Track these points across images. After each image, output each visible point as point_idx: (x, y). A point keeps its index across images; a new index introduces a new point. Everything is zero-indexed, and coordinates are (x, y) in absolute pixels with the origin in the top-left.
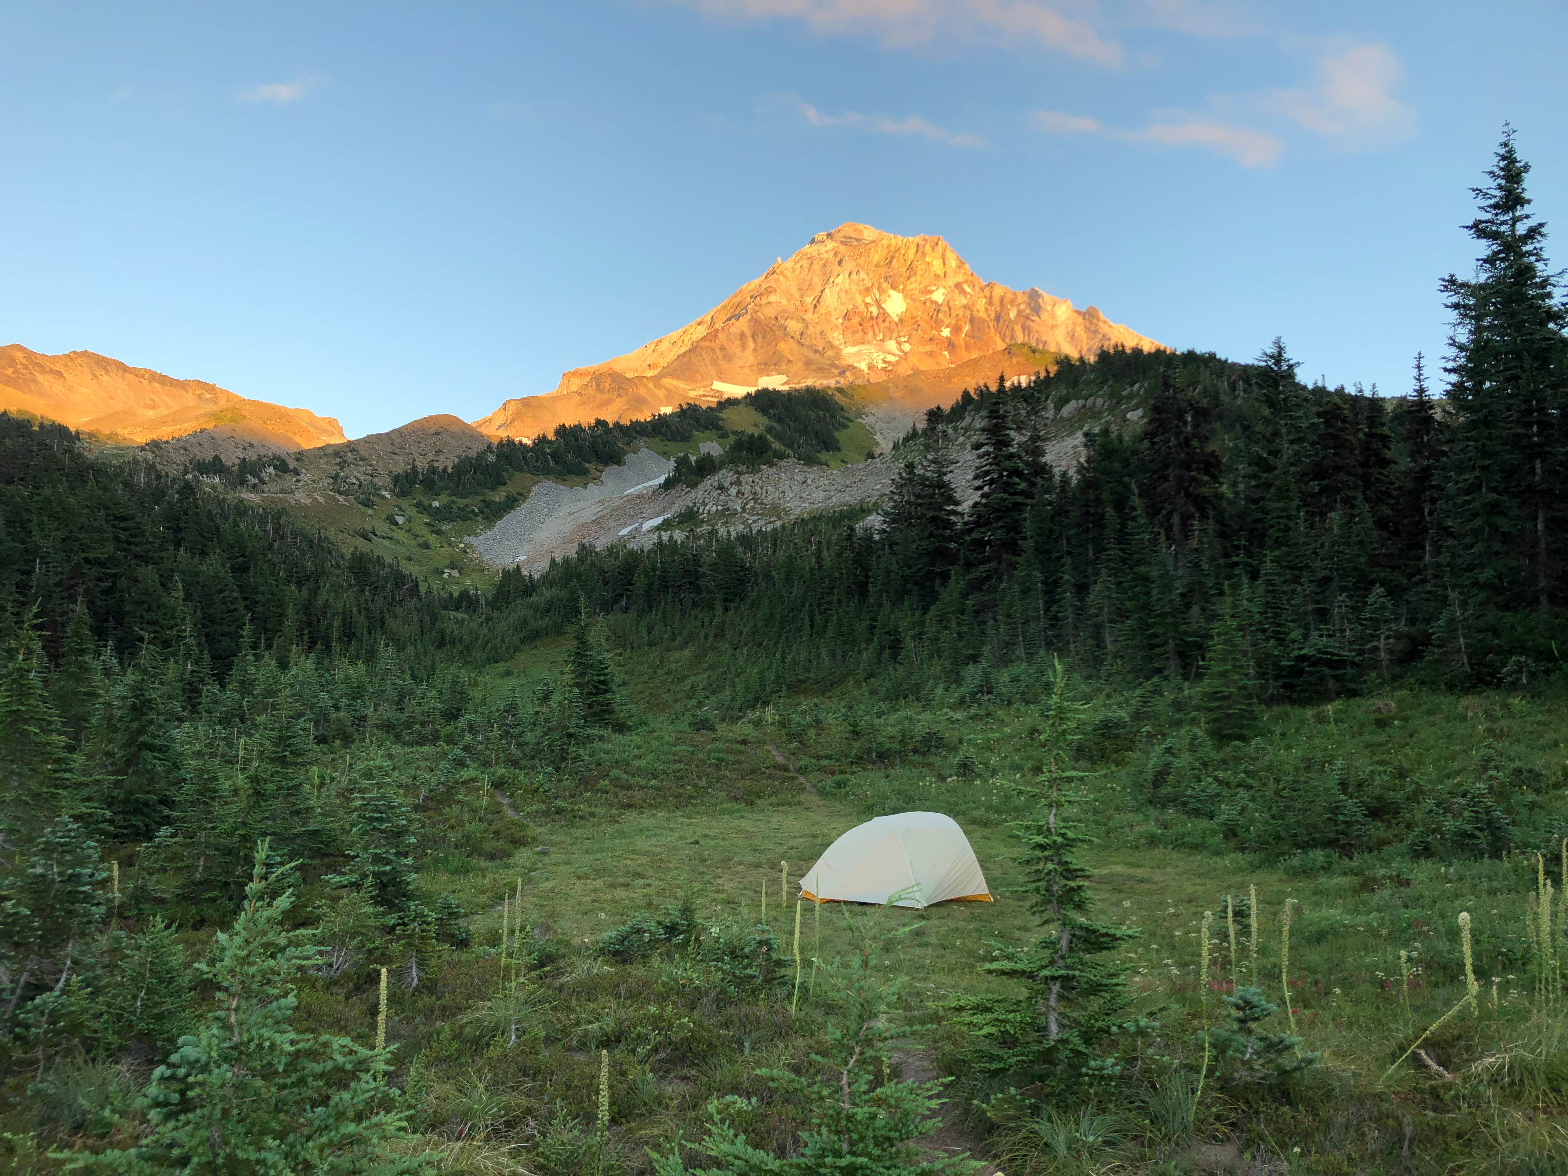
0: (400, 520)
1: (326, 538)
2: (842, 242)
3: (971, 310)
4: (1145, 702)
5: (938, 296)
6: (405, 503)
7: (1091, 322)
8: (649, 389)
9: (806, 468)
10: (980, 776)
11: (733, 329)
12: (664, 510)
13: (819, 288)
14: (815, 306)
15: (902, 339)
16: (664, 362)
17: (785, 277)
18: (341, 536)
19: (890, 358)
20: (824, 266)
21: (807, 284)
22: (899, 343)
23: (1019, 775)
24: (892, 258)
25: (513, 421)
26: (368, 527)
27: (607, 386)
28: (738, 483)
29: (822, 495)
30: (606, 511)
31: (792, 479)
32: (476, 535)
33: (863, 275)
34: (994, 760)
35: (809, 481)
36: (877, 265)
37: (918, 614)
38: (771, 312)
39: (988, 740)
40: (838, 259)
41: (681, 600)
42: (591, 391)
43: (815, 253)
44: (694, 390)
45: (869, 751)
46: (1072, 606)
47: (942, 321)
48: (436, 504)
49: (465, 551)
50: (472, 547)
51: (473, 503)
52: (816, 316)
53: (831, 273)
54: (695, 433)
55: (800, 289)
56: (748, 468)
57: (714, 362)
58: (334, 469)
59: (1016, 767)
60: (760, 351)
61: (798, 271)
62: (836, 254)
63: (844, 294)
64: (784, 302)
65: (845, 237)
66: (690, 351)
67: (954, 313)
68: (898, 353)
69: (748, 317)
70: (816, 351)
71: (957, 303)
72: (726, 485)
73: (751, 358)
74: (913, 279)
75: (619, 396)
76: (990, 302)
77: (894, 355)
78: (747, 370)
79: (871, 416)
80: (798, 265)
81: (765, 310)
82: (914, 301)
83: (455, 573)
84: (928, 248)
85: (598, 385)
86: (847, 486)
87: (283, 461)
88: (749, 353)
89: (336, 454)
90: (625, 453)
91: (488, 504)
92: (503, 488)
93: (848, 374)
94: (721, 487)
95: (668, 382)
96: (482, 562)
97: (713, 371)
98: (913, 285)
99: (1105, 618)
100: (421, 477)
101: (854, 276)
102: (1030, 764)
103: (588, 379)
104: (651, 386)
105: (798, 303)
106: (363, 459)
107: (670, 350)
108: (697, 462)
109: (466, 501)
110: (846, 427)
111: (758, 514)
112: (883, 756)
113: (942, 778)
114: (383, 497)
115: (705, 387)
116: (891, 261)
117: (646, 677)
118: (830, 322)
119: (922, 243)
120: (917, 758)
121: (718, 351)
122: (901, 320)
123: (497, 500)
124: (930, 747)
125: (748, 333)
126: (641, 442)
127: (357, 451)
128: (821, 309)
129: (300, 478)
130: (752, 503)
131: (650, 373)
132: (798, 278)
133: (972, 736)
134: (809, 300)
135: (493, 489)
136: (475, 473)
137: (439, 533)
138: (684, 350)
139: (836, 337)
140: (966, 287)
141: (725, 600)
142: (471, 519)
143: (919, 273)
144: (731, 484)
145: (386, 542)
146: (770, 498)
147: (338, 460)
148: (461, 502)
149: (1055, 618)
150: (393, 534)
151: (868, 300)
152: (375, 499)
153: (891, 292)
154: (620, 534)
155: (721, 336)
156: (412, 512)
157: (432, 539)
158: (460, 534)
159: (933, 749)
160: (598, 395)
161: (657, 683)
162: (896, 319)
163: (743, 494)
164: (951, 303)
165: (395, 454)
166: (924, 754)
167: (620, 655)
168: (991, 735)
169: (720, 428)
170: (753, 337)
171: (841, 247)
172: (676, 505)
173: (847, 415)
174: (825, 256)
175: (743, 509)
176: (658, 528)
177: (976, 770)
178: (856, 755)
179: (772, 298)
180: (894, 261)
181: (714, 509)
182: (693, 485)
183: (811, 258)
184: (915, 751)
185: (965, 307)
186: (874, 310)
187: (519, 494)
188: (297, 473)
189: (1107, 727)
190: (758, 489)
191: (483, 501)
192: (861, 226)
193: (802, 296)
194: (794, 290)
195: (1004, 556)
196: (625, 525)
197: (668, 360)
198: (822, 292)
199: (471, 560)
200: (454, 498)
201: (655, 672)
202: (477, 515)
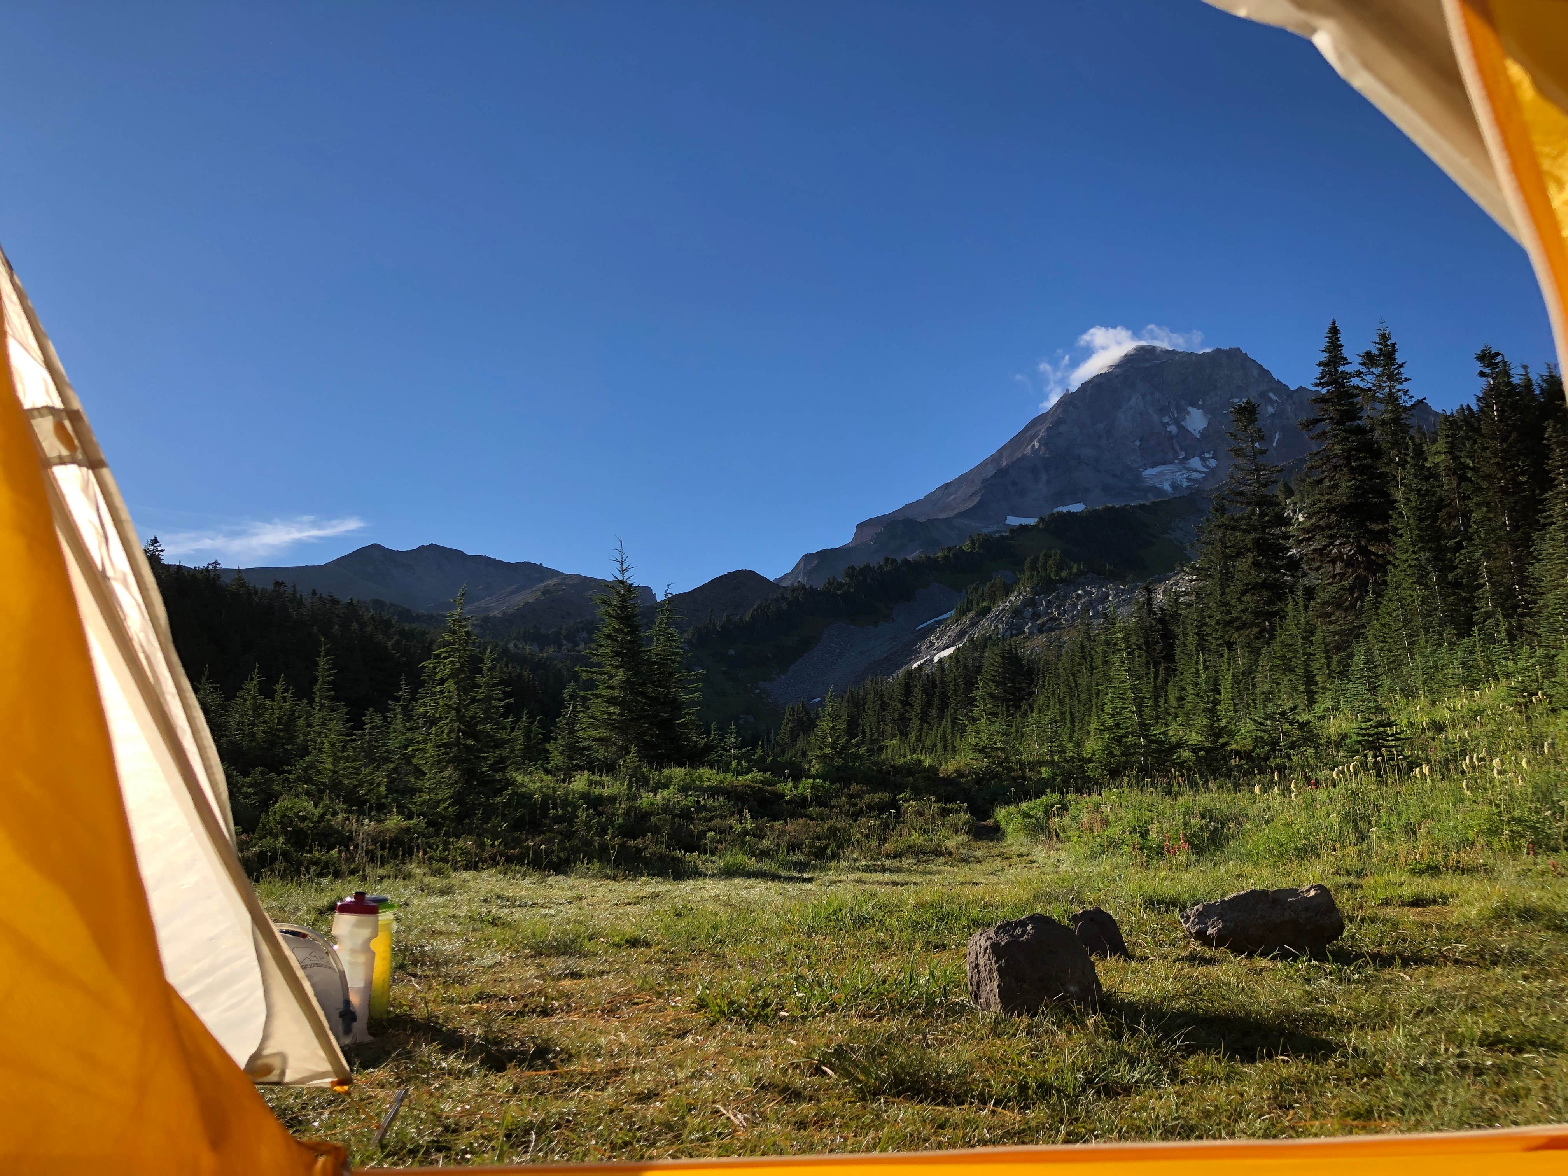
2: (1132, 366)
3: (1281, 418)
6: (703, 653)
12: (955, 640)
13: (1112, 413)
14: (1109, 431)
15: (1207, 456)
17: (1075, 406)
19: (1195, 475)
20: (1115, 391)
22: (1204, 460)
25: (810, 574)
28: (1033, 604)
30: (896, 648)
31: (1092, 595)
32: (771, 680)
33: (1158, 395)
40: (1129, 383)
42: (885, 538)
44: (986, 527)
49: (760, 697)
50: (767, 692)
51: (767, 649)
52: (1110, 441)
53: (1123, 397)
54: (991, 564)
55: (1092, 417)
57: (1006, 498)
60: (1055, 480)
61: (1088, 399)
62: (1126, 378)
63: (1139, 416)
64: (1076, 431)
68: (1204, 469)
70: (1114, 476)
72: (1020, 607)
73: (1045, 489)
74: (1212, 393)
75: (912, 540)
76: (1301, 408)
77: (1199, 472)
78: (1041, 502)
80: (1088, 394)
82: (1214, 413)
84: (1225, 361)
85: (891, 532)
88: (1042, 485)
90: (915, 589)
91: (782, 649)
92: (796, 633)
93: (1149, 494)
94: (1015, 611)
96: (776, 706)
97: (1006, 507)
98: (1214, 399)
100: (718, 629)
103: (881, 527)
104: (943, 527)
108: (989, 589)
109: (760, 647)
110: (1152, 544)
115: (997, 522)
118: (1126, 445)
121: (1010, 487)
122: (1204, 436)
123: (791, 644)
125: (1040, 466)
126: (932, 578)
128: (1116, 434)
130: (1049, 624)
131: (942, 516)
132: (1088, 406)
134: (1102, 426)
135: (786, 634)
136: (768, 620)
137: (735, 680)
139: (1134, 460)
140: (1271, 395)
142: (765, 665)
143: (1219, 386)
144: (1025, 606)
146: (1069, 617)
148: (756, 649)
151: (1166, 419)
153: (1190, 409)
154: (912, 668)
155: (1012, 471)
156: (710, 661)
157: (730, 686)
158: (755, 680)
160: (891, 541)
162: (1198, 436)
169: (1013, 556)
170: (1045, 469)
171: (1132, 370)
173: (1151, 532)
174: (1115, 381)
179: (1063, 428)
180: (1191, 378)
181: (1008, 633)
185: (1273, 415)
186: (1173, 429)
187: (812, 638)
190: (1054, 609)
191: (777, 646)
194: (1085, 418)
196: (917, 659)
199: (766, 705)
200: (749, 645)
202: (771, 661)
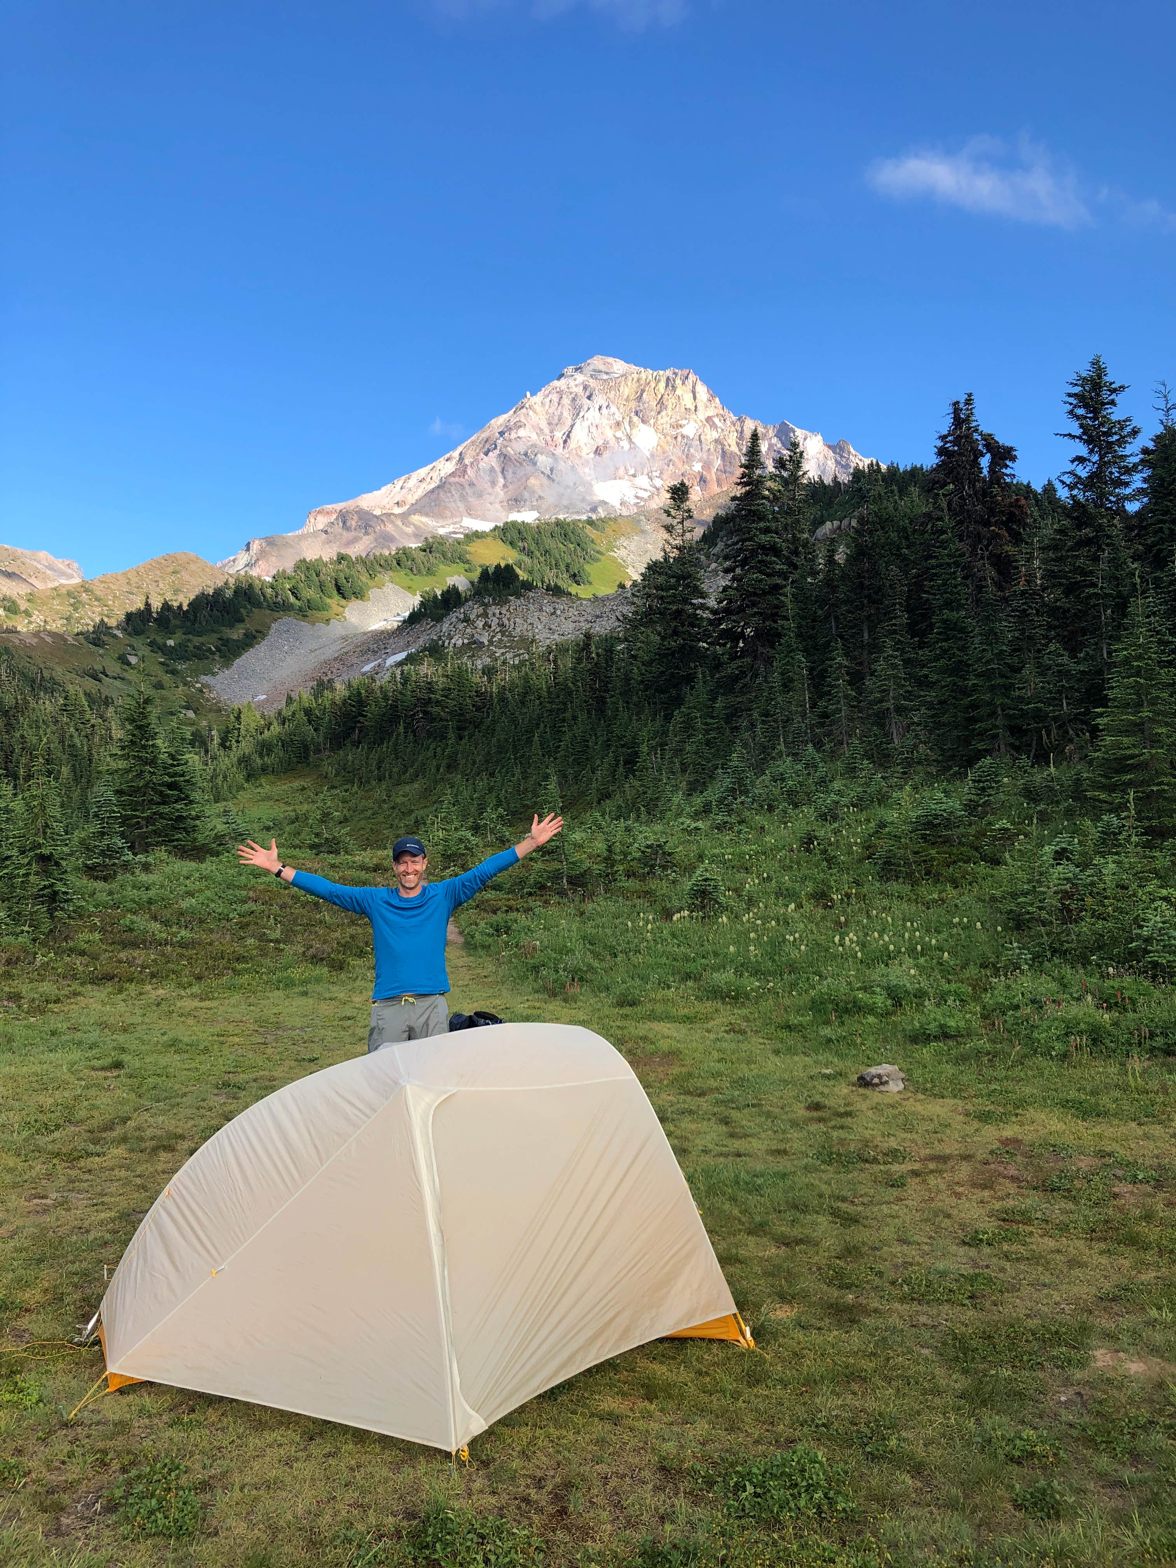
0: (133, 660)
1: (52, 678)
2: (591, 376)
3: (723, 445)
4: (983, 789)
5: (690, 430)
6: (137, 642)
7: (842, 456)
8: (397, 526)
9: (555, 599)
10: (726, 908)
11: (482, 465)
12: (408, 644)
13: (569, 422)
14: (565, 442)
15: (654, 474)
16: (412, 499)
17: (535, 412)
18: (69, 676)
19: (642, 494)
20: (574, 400)
21: (556, 418)
22: (651, 478)
23: (792, 906)
24: (643, 391)
25: (257, 560)
26: (98, 667)
27: (354, 523)
28: (485, 615)
29: (572, 626)
30: (348, 649)
31: (541, 610)
32: (214, 674)
33: (613, 409)
34: (751, 883)
35: (558, 612)
36: (627, 400)
37: (659, 722)
38: (520, 447)
39: (741, 855)
40: (588, 393)
41: (414, 731)
42: (338, 528)
43: (564, 387)
44: (443, 527)
45: (556, 876)
46: (846, 697)
47: (693, 456)
48: (171, 643)
49: (201, 691)
50: (207, 686)
51: (210, 641)
52: (566, 451)
53: (581, 407)
54: (442, 567)
55: (549, 424)
56: (494, 599)
57: (463, 498)
58: (67, 610)
59: (785, 894)
60: (511, 487)
61: (547, 404)
62: (585, 388)
63: (593, 429)
64: (534, 436)
65: (594, 370)
66: (438, 487)
67: (705, 448)
68: (650, 488)
69: (497, 452)
70: (567, 487)
71: (708, 437)
72: (472, 617)
73: (502, 493)
74: (664, 413)
75: (366, 533)
76: (741, 437)
77: (646, 490)
78: (498, 506)
79: (623, 549)
80: (548, 400)
81: (514, 444)
82: (665, 435)
83: (191, 714)
84: (678, 382)
85: (344, 523)
86: (597, 617)
87: (14, 602)
88: (498, 489)
89: (69, 594)
90: (369, 588)
91: (226, 642)
92: (242, 625)
93: (600, 510)
94: (466, 620)
95: (416, 518)
96: (219, 702)
97: (462, 507)
98: (664, 419)
99: (890, 704)
100: (155, 615)
101: (604, 411)
102: (810, 888)
103: (334, 516)
104: (399, 523)
105: (548, 438)
106: (98, 599)
107: (419, 487)
108: (442, 595)
109: (201, 639)
110: (597, 560)
111: (506, 647)
112: (578, 881)
113: (667, 915)
114: (115, 636)
115: (455, 523)
116: (642, 395)
117: (370, 812)
118: (580, 457)
119: (671, 376)
120: (632, 884)
121: (467, 486)
122: (652, 455)
123: (235, 637)
124: (652, 867)
125: (498, 469)
126: (385, 577)
127: (92, 591)
128: (572, 444)
129: (32, 619)
130: (499, 636)
131: (397, 511)
132: (547, 413)
133: (717, 851)
134: (559, 435)
135: (231, 626)
136: (212, 610)
137: (174, 672)
138: (432, 486)
139: (587, 472)
140: (716, 420)
141: (459, 729)
142: (207, 658)
143: (670, 406)
144: (478, 616)
145: (118, 683)
146: (518, 630)
147: (72, 601)
148: (197, 640)
149: (825, 715)
150: (125, 675)
151: (619, 434)
152: (105, 638)
153: (642, 426)
154: (363, 670)
155: (469, 471)
156: (145, 651)
157: (167, 679)
158: (196, 673)
159: (658, 871)
160: (345, 533)
161: (380, 818)
162: (648, 454)
163: (490, 627)
164: (702, 437)
165: (132, 593)
166: (643, 878)
167: (346, 791)
168: (746, 848)
169: (467, 562)
170: (503, 473)
171: (591, 380)
172: (421, 640)
173: (598, 548)
174: (575, 389)
175: (491, 642)
176: (400, 664)
177: (722, 899)
178: (537, 883)
179: (522, 433)
180: (645, 395)
181: (460, 642)
182: (439, 619)
183: (560, 393)
184: (630, 874)
185: (717, 441)
186: (625, 445)
187: (258, 631)
188: (27, 614)
189: (929, 825)
190: (506, 622)
191: (220, 639)
192: (610, 360)
193: (552, 431)
194: (544, 425)
195: (761, 650)
196: (368, 661)
197: (416, 497)
198: (572, 426)
199: (208, 700)
200: (191, 636)
201: (380, 807)
202: (213, 653)
